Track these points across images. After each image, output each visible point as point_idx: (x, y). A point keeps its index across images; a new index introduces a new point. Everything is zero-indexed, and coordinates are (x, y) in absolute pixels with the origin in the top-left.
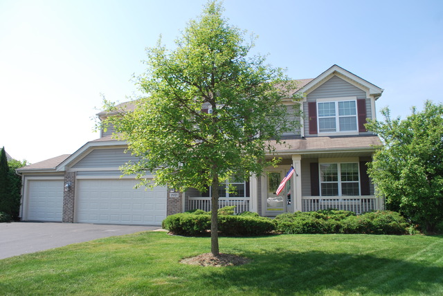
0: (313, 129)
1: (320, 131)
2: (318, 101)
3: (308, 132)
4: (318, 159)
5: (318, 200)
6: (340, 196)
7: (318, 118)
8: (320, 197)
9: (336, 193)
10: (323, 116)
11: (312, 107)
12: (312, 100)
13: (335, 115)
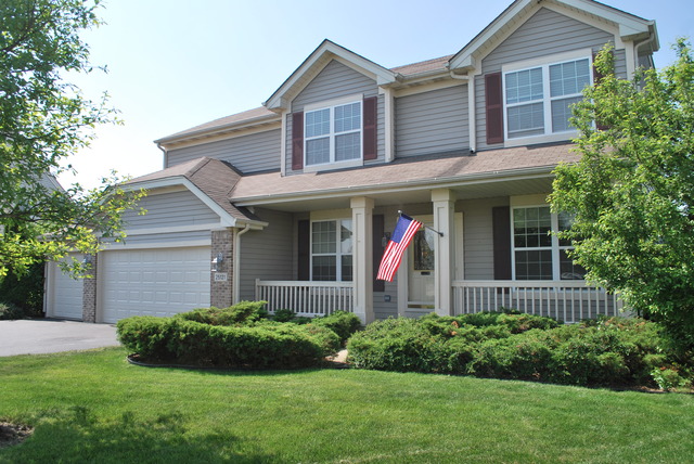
0: (494, 133)
1: (510, 136)
2: (506, 70)
3: (485, 139)
4: (509, 197)
5: (507, 290)
6: (556, 281)
7: (505, 106)
8: (513, 283)
9: (547, 274)
10: (515, 101)
11: (493, 83)
12: (492, 70)
13: (542, 97)
